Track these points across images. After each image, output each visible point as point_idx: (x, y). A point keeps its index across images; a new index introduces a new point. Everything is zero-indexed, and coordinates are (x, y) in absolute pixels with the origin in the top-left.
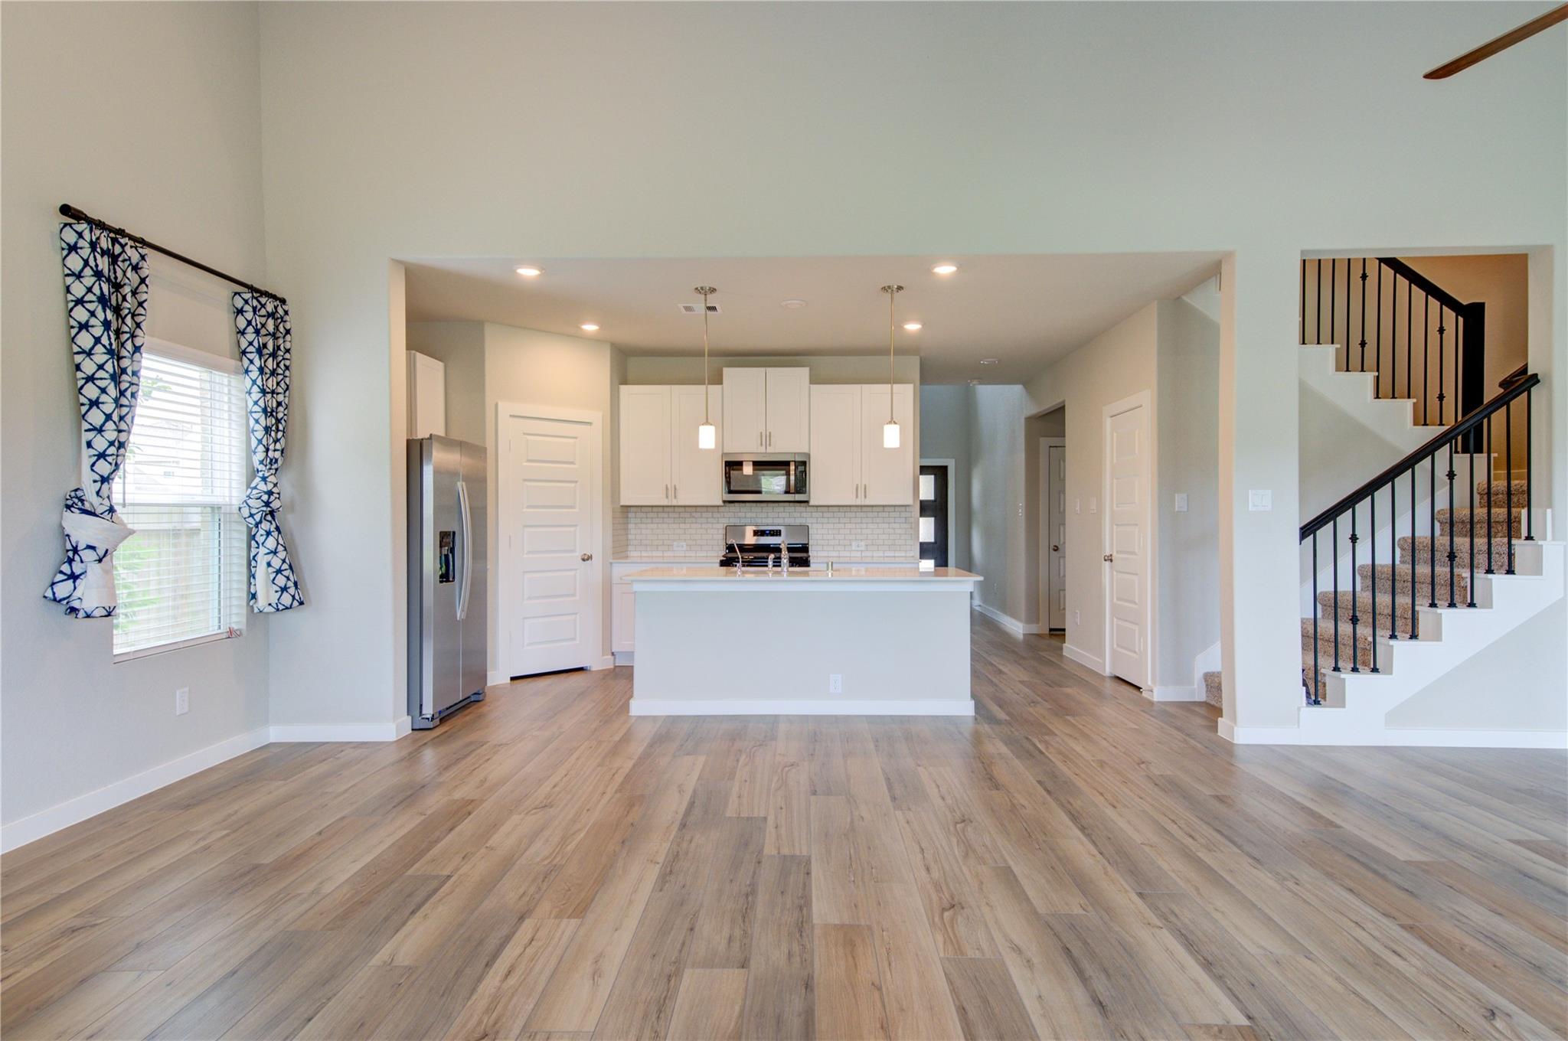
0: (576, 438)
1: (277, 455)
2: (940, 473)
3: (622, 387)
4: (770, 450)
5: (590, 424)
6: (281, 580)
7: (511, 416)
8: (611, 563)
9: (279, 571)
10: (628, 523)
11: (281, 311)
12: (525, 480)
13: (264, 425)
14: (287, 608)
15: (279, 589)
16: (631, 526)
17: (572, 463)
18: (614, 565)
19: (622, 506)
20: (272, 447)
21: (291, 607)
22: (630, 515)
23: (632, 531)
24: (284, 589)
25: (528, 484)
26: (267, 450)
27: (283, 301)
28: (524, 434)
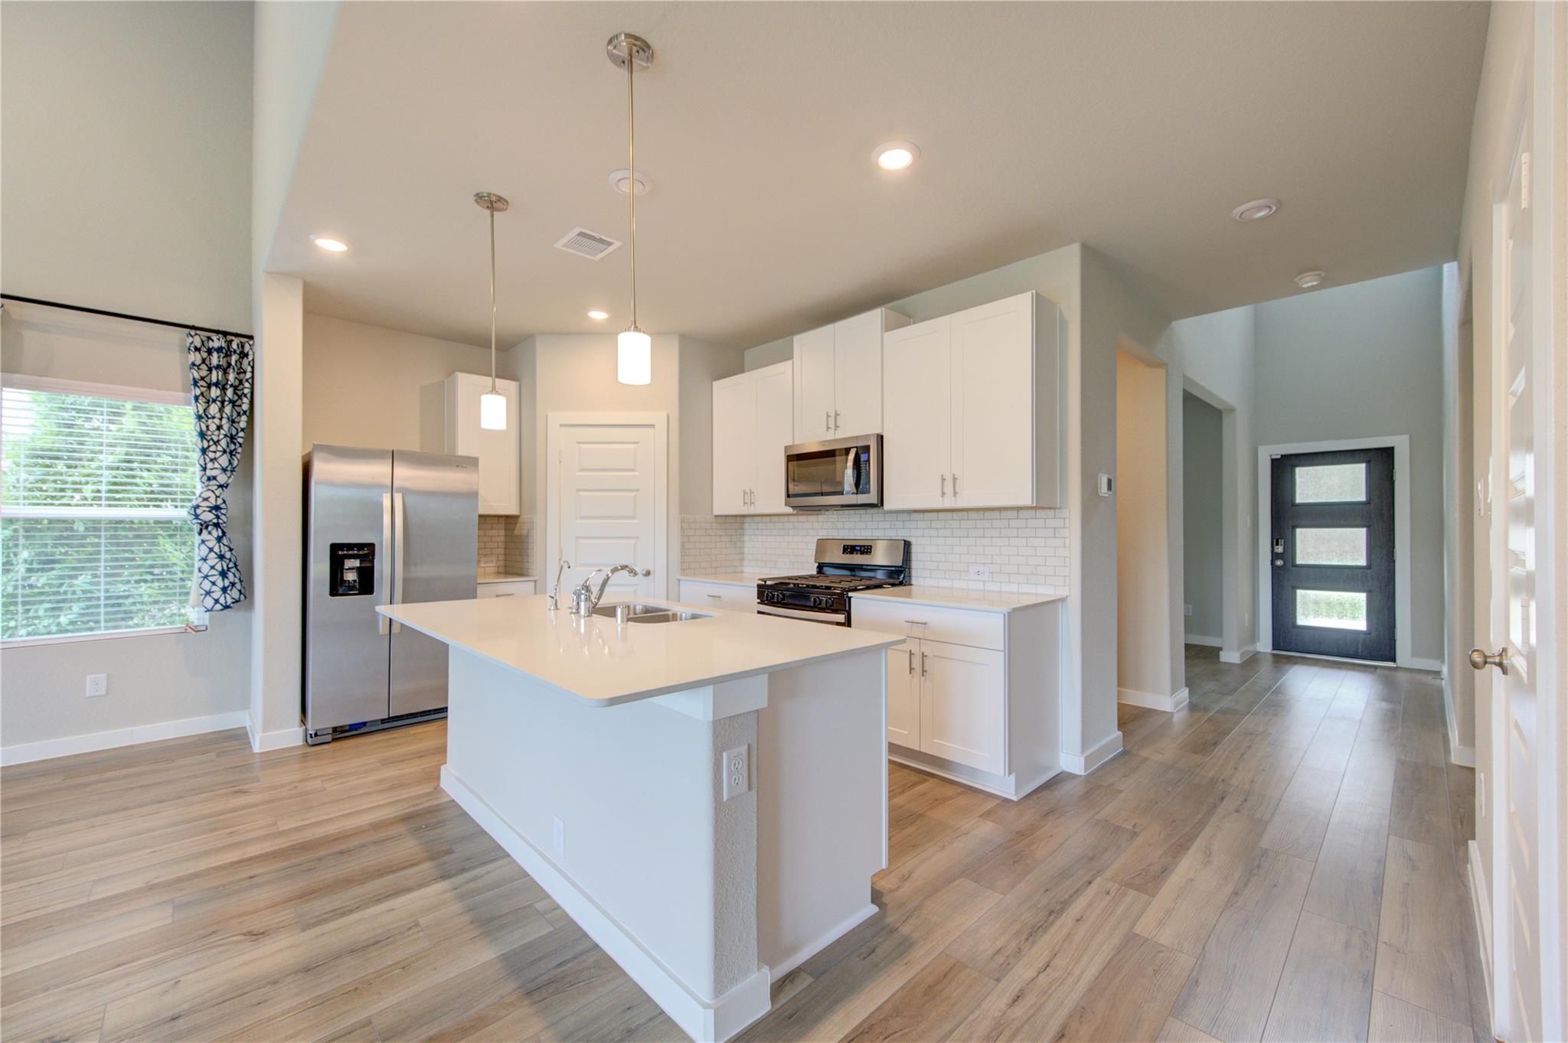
0: (637, 443)
1: (214, 473)
2: (1380, 461)
3: (716, 384)
4: (840, 435)
5: (653, 426)
6: (207, 585)
7: (561, 425)
8: (679, 580)
9: (206, 577)
10: (743, 535)
11: (247, 348)
12: (579, 490)
13: (201, 447)
14: (208, 611)
15: (204, 592)
16: (746, 538)
17: (632, 470)
18: (681, 582)
19: (716, 516)
20: (210, 465)
21: (211, 610)
22: (746, 526)
23: (747, 544)
24: (208, 593)
25: (581, 493)
26: (205, 469)
27: (251, 338)
28: (579, 443)
